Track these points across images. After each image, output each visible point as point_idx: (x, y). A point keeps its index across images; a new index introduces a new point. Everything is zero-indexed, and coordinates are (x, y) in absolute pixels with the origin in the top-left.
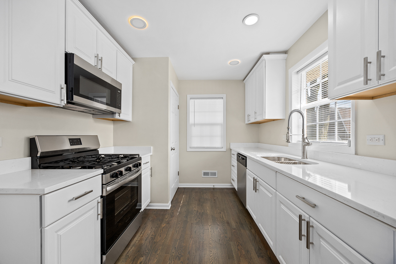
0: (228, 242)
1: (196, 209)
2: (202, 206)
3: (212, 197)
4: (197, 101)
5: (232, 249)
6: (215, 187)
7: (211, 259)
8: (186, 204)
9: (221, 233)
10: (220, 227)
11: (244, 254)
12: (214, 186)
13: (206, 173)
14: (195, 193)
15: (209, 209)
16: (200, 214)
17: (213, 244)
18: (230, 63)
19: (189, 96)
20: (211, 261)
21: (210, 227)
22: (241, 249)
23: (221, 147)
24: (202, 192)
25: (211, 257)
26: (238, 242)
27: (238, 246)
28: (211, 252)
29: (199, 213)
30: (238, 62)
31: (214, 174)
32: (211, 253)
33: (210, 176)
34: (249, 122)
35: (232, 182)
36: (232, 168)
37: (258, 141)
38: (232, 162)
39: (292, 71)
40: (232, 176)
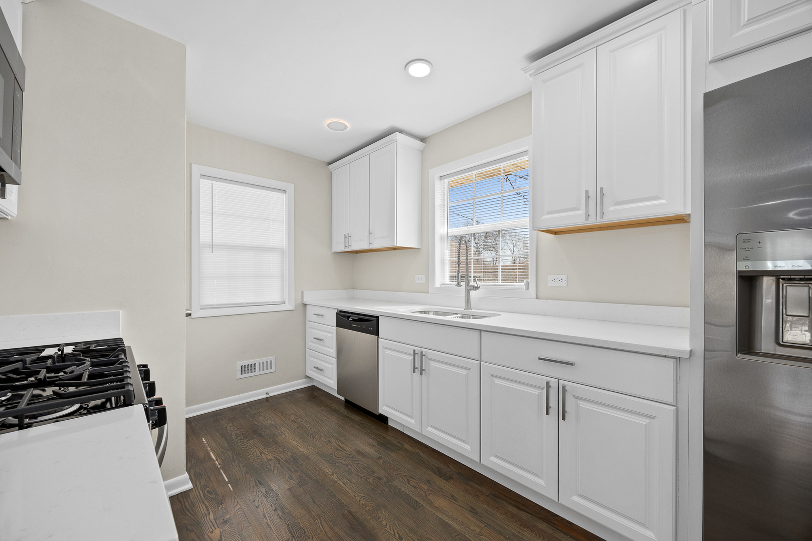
0: (390, 485)
1: (269, 457)
2: (276, 443)
3: (283, 418)
4: (218, 185)
5: (406, 493)
6: (272, 394)
7: (392, 530)
8: (230, 454)
9: (364, 476)
10: (354, 467)
11: (427, 488)
12: (267, 394)
13: (248, 366)
14: (232, 423)
15: (299, 443)
16: (289, 463)
17: (369, 503)
18: (329, 125)
19: (197, 169)
20: (393, 533)
21: (335, 476)
22: (417, 483)
23: (282, 302)
24: (247, 416)
25: (388, 526)
26: (404, 476)
27: (409, 482)
28: (379, 518)
29: (286, 461)
30: (346, 127)
31: (269, 365)
32: (380, 520)
33: (257, 373)
34: (347, 250)
35: (312, 373)
36: (311, 344)
37: (352, 286)
38: (312, 333)
39: (434, 173)
40: (312, 361)
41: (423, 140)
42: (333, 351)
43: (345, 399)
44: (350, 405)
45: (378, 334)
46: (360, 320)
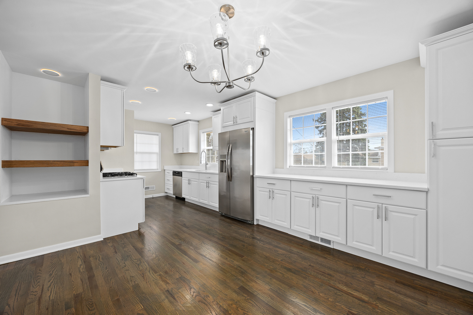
12: (153, 196)
13: (147, 187)
23: (157, 169)
30: (174, 119)
31: (153, 188)
33: (150, 190)
34: (177, 153)
35: (166, 191)
36: (166, 182)
37: (181, 164)
38: (166, 178)
39: (201, 131)
40: (166, 187)
41: (198, 121)
42: (172, 183)
43: (176, 196)
44: (177, 197)
45: (182, 176)
46: (178, 173)
